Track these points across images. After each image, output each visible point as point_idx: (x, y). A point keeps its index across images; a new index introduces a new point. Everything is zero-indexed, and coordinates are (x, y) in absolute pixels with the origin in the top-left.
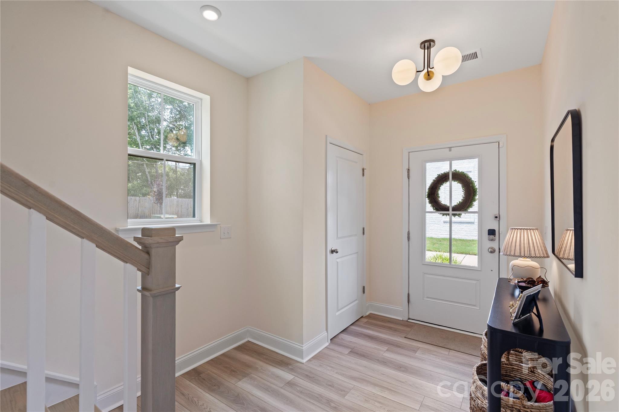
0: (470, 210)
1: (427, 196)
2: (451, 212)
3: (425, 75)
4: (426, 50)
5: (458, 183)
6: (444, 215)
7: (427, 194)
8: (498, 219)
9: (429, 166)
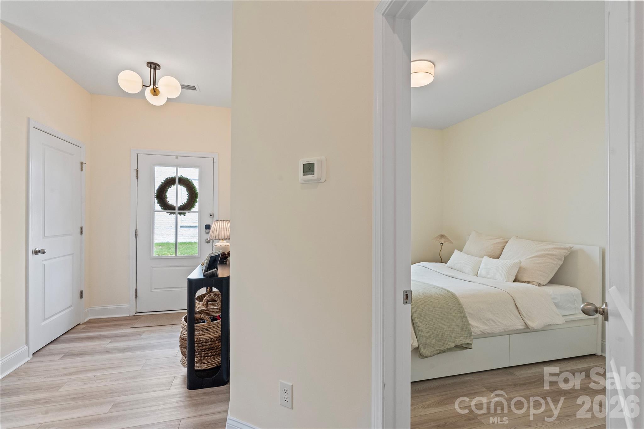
0: (193, 210)
1: (155, 197)
2: (177, 211)
3: (151, 90)
4: (152, 69)
5: (183, 187)
6: (171, 213)
7: (155, 194)
8: (212, 216)
9: (157, 169)
